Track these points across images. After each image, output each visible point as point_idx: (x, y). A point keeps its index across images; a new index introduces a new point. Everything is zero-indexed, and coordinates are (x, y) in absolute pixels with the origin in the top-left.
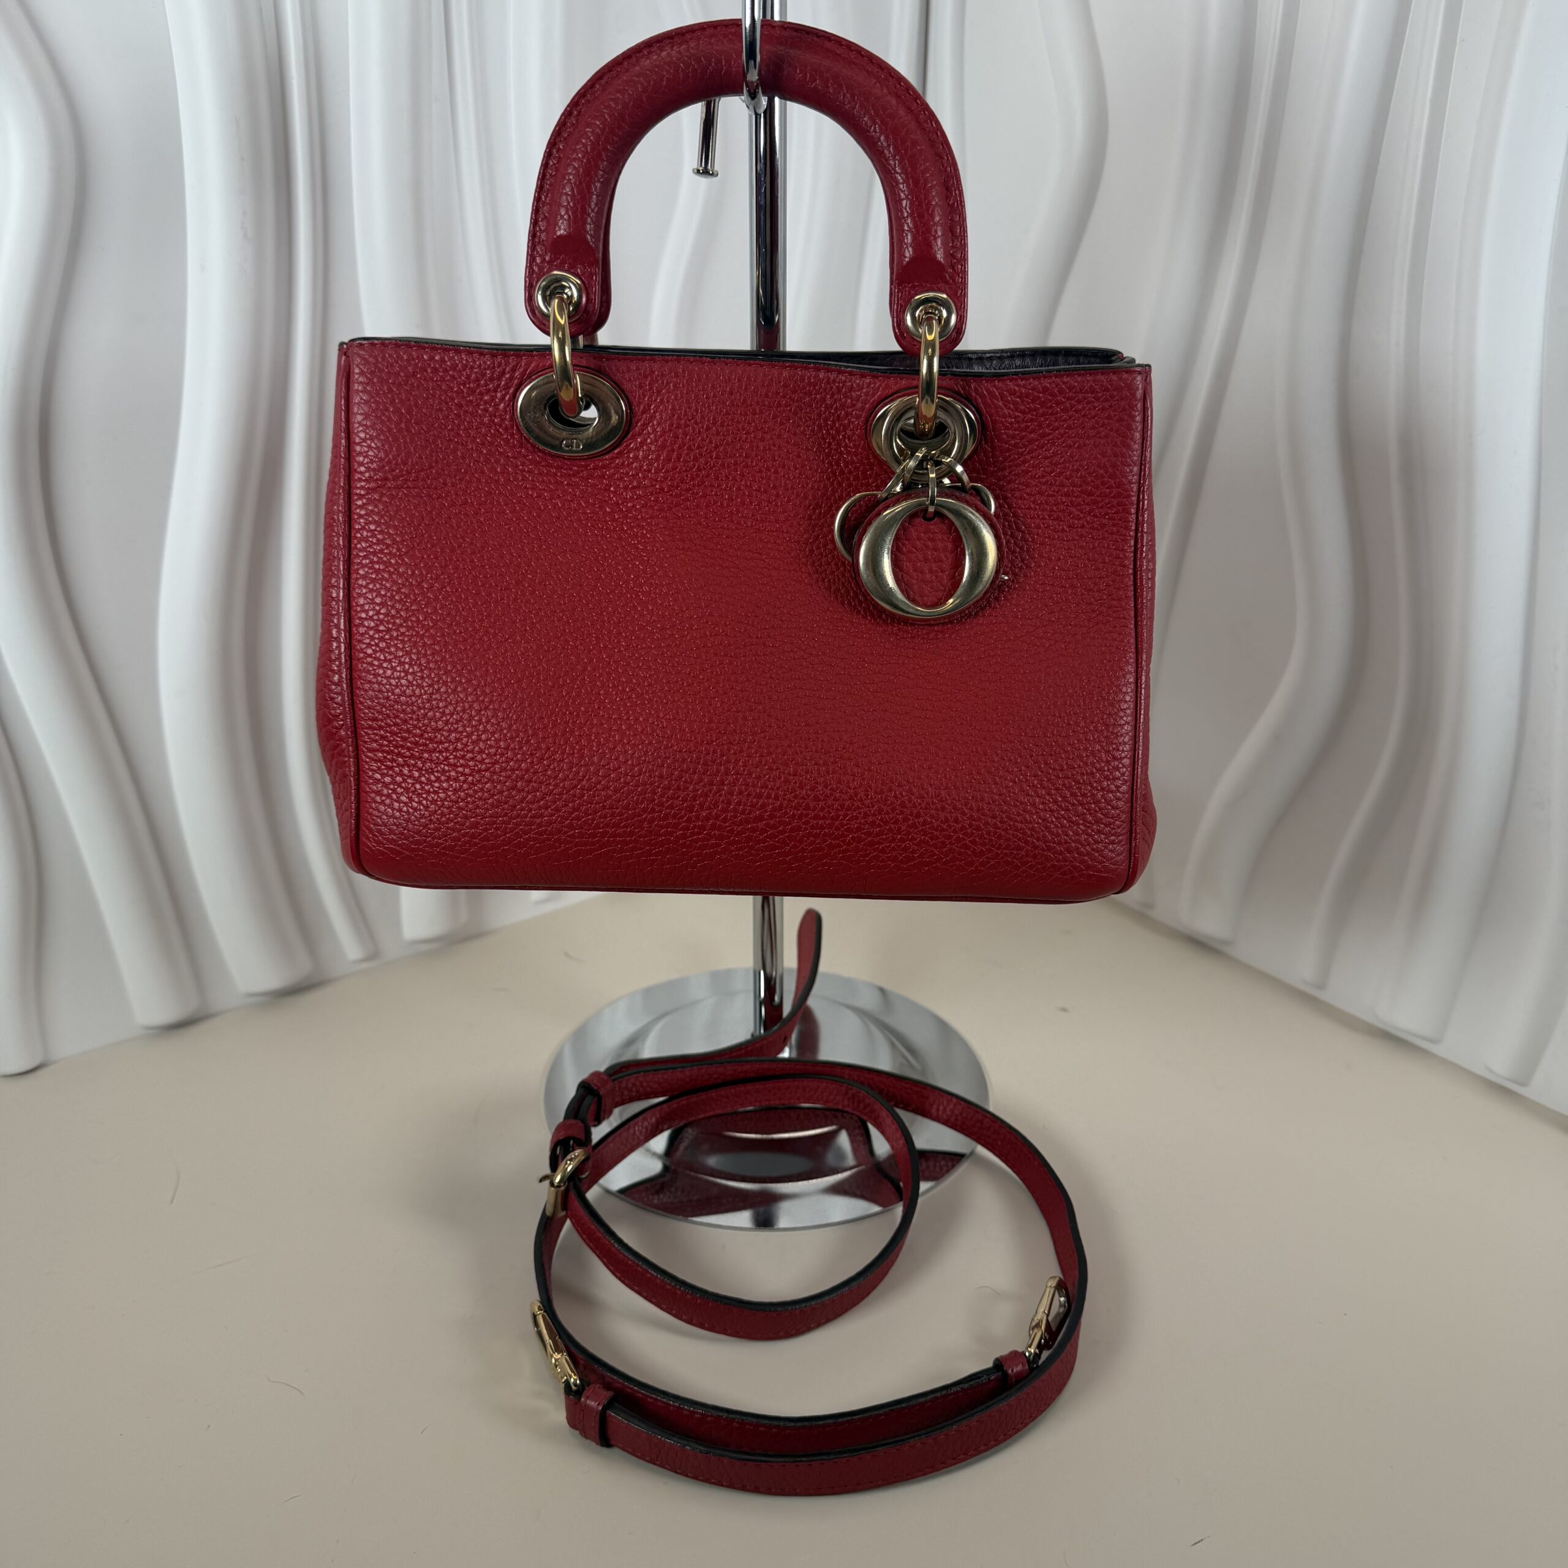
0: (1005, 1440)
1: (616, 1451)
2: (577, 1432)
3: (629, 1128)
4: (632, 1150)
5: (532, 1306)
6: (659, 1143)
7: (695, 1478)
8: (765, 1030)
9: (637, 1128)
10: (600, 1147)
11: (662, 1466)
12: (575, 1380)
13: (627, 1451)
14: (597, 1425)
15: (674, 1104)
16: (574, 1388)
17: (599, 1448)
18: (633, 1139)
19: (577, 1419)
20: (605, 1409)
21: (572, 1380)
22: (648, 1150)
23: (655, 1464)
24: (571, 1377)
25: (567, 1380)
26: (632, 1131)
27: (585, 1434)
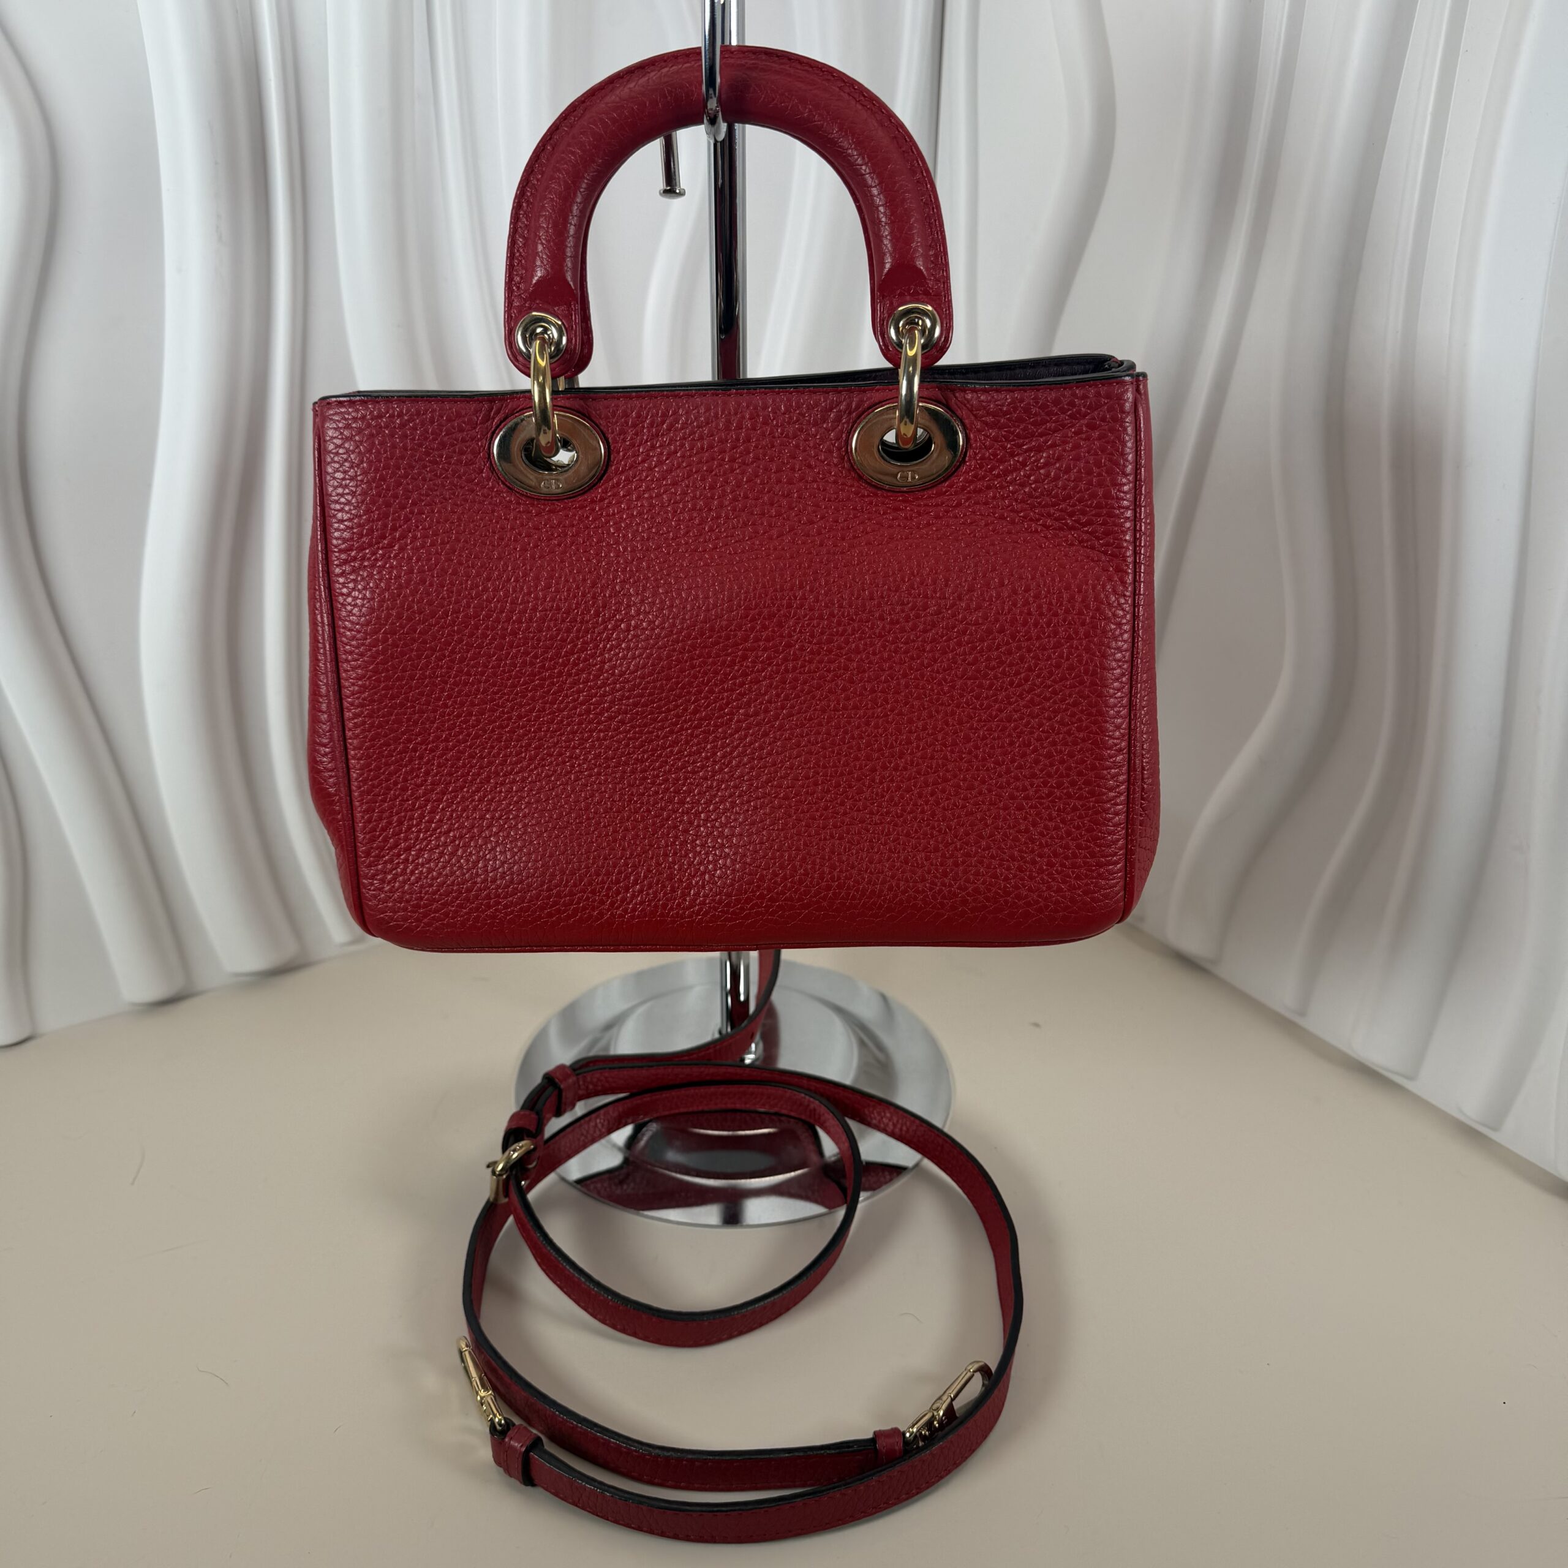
0: (928, 1488)
1: (538, 1491)
2: (501, 1470)
3: (590, 1120)
4: (594, 1141)
5: (458, 1342)
6: (621, 1136)
7: (616, 1522)
8: (732, 1029)
9: (598, 1121)
10: (557, 1138)
11: (583, 1508)
12: (500, 1420)
13: (550, 1492)
14: (520, 1467)
15: (637, 1101)
16: (498, 1428)
17: (523, 1487)
18: (595, 1132)
19: (502, 1456)
20: (528, 1451)
21: (497, 1420)
22: (609, 1142)
23: (577, 1506)
24: (495, 1416)
25: (491, 1419)
26: (592, 1124)
27: (508, 1471)
